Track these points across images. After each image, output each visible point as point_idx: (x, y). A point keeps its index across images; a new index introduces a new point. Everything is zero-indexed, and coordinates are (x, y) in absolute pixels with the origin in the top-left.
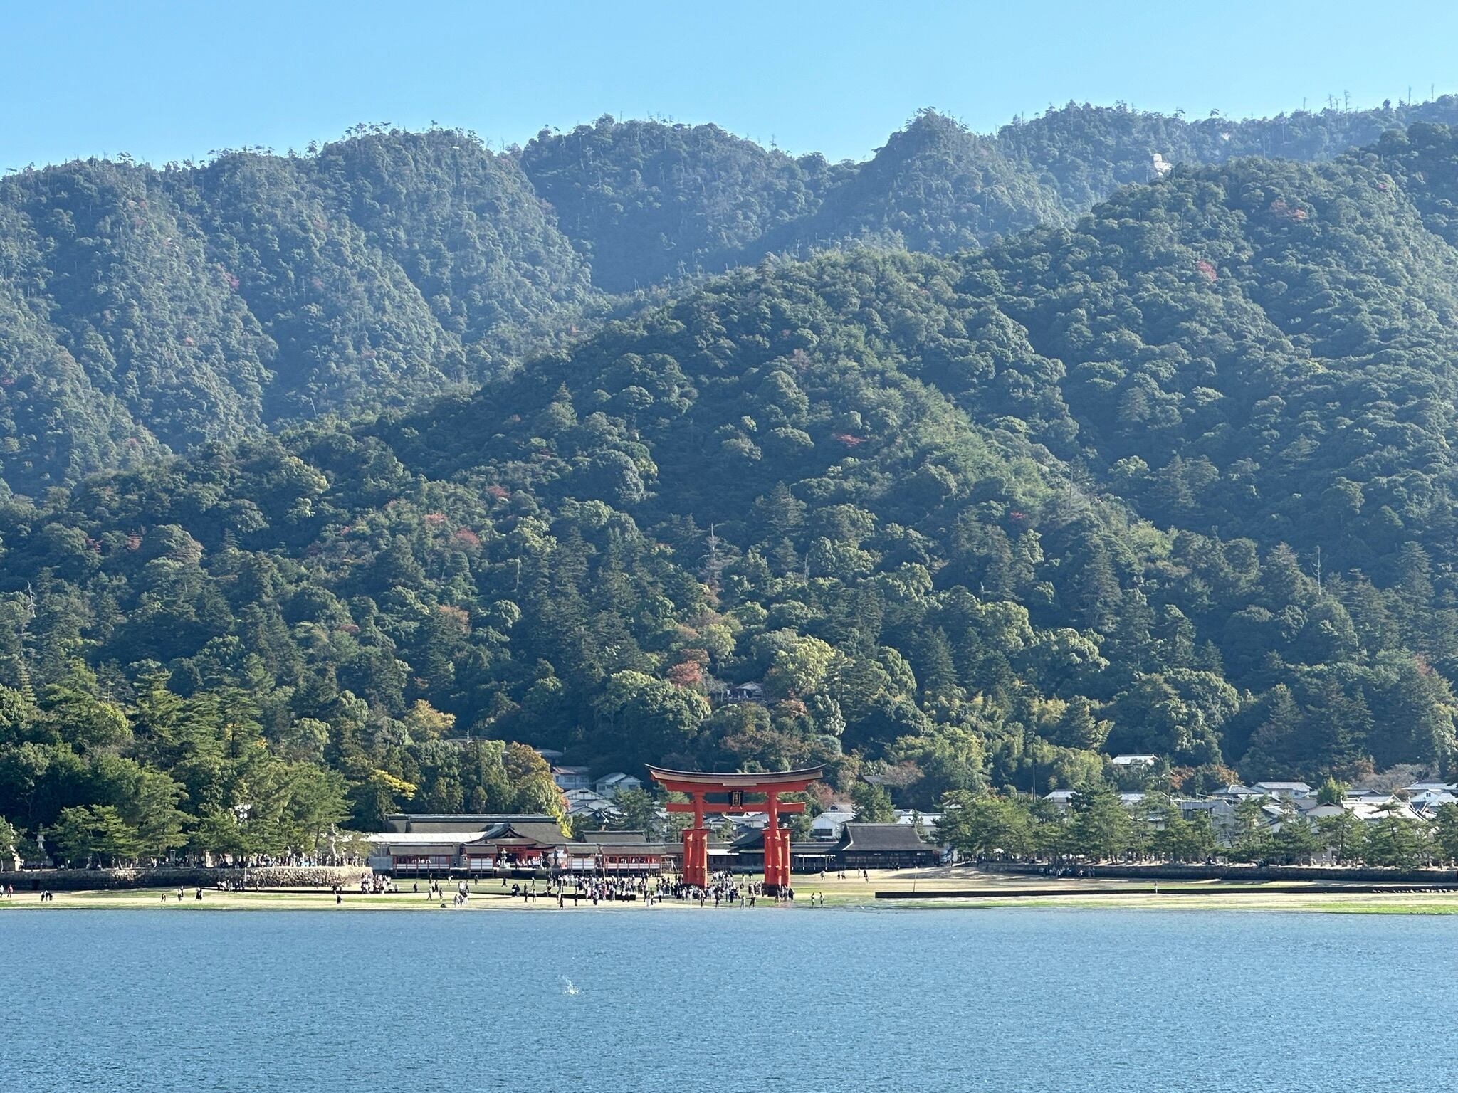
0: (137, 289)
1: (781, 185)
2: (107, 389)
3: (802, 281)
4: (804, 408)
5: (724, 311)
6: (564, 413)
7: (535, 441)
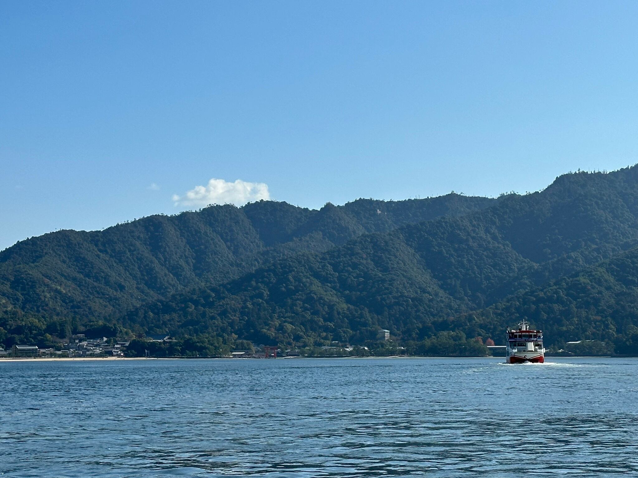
0: (167, 244)
1: (299, 216)
2: (162, 265)
3: (294, 258)
4: (293, 282)
5: (281, 264)
6: (254, 283)
7: (249, 288)
